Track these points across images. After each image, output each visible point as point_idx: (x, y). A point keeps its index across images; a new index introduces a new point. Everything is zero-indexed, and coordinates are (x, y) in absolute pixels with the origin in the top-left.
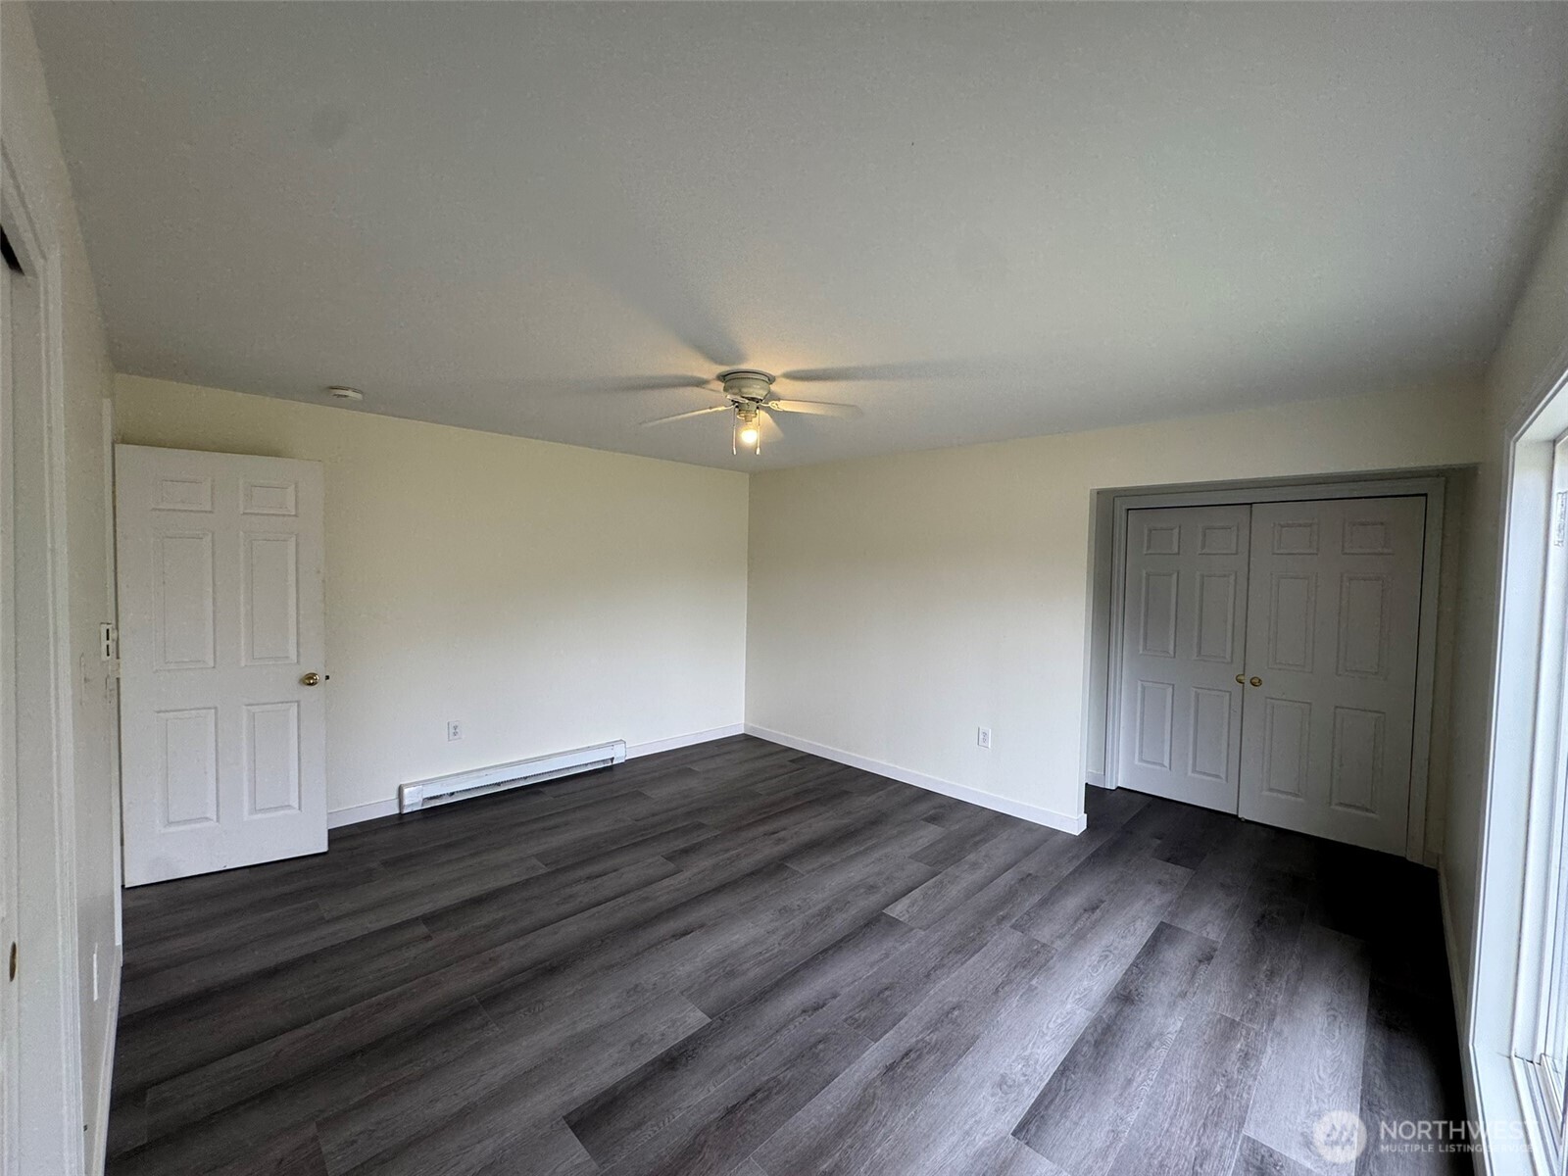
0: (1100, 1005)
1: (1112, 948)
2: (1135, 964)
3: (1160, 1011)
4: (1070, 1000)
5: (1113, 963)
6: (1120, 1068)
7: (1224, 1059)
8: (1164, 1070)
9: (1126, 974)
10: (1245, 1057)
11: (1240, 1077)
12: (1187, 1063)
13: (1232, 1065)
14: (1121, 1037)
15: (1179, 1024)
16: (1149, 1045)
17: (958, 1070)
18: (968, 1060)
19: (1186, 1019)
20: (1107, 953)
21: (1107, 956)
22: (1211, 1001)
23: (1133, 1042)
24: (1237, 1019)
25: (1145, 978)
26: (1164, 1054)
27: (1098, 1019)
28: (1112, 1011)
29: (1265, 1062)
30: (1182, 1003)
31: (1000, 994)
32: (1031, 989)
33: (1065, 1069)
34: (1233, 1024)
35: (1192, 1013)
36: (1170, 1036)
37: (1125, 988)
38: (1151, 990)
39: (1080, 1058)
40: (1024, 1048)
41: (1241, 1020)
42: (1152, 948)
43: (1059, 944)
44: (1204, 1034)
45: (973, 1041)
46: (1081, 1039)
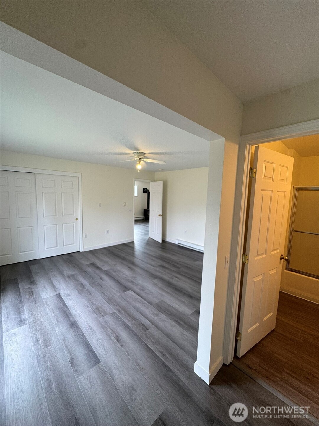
0: (75, 318)
1: (94, 333)
2: (83, 335)
3: (64, 330)
4: (80, 313)
5: (87, 329)
6: (57, 312)
7: (41, 334)
8: (50, 320)
9: (81, 330)
10: (37, 340)
11: (35, 334)
12: (47, 325)
13: (39, 335)
14: (63, 317)
15: (57, 332)
16: (57, 321)
17: (76, 291)
18: (77, 293)
19: (57, 334)
20: (92, 330)
21: (91, 329)
22: (57, 347)
23: (61, 318)
24: (46, 349)
25: (76, 334)
26: (53, 322)
27: (71, 315)
28: (71, 319)
29: (32, 343)
30: (62, 338)
31: (90, 301)
32: (88, 307)
33: (64, 304)
34: (46, 346)
35: (57, 338)
36: (56, 327)
37: (76, 327)
38: (72, 333)
39: (65, 307)
40: (73, 300)
41: (45, 350)
42: (87, 346)
43: (102, 320)
44: (50, 335)
45: (81, 294)
46: (68, 309)
